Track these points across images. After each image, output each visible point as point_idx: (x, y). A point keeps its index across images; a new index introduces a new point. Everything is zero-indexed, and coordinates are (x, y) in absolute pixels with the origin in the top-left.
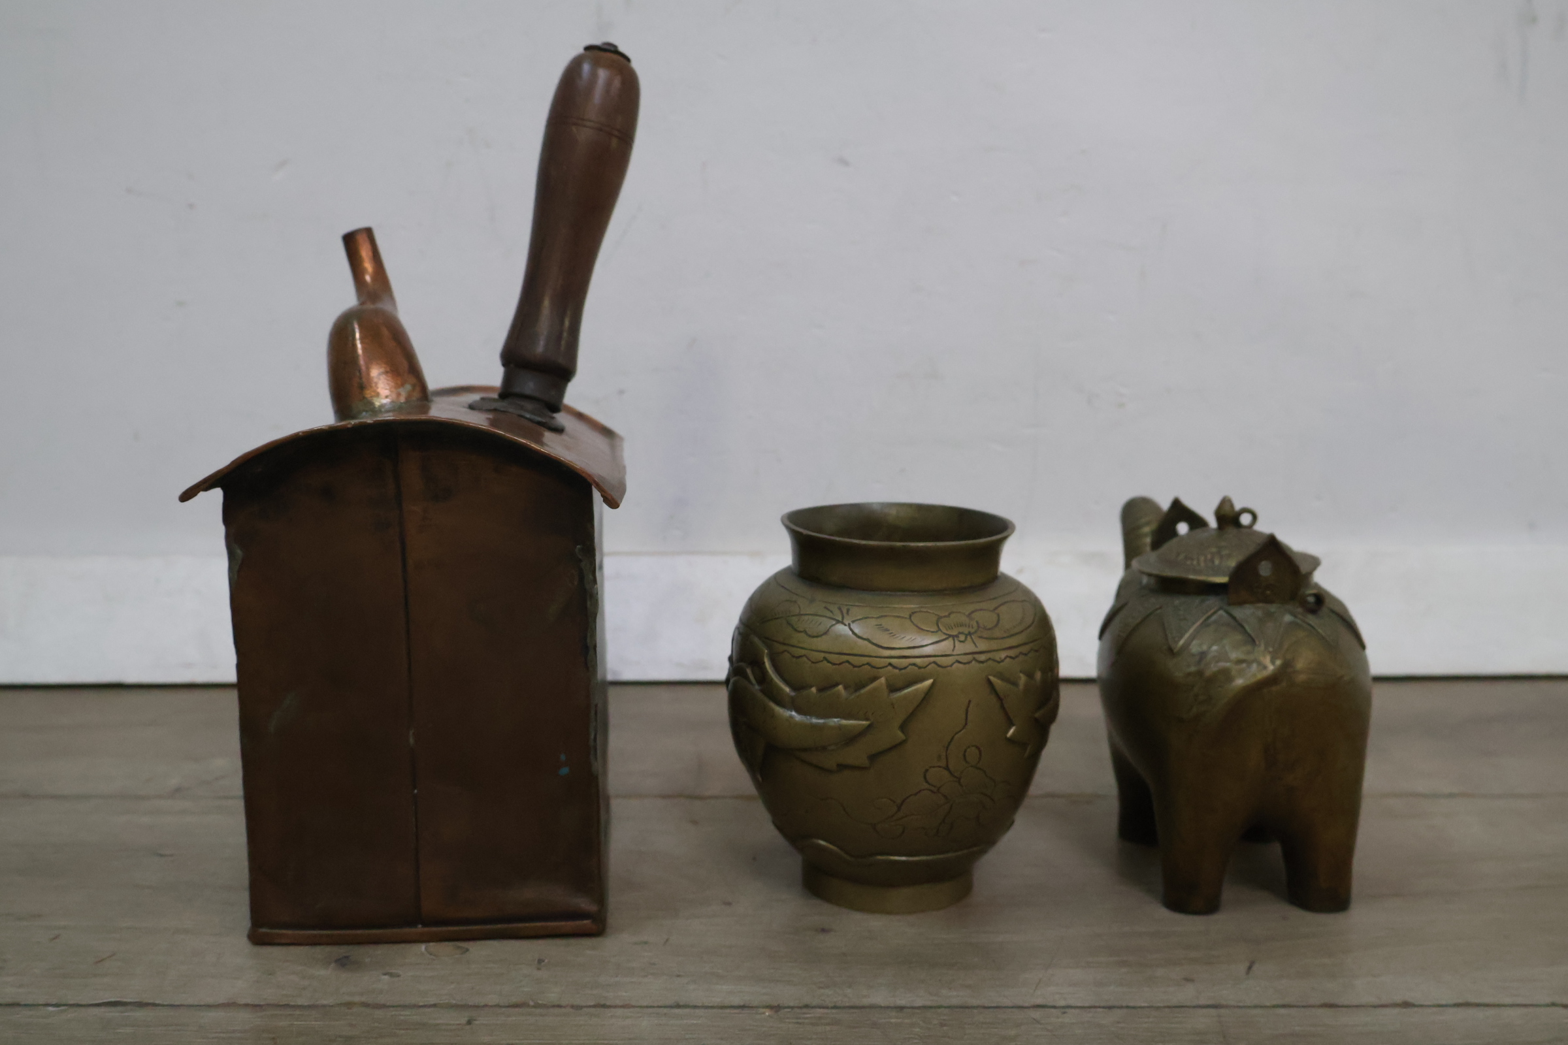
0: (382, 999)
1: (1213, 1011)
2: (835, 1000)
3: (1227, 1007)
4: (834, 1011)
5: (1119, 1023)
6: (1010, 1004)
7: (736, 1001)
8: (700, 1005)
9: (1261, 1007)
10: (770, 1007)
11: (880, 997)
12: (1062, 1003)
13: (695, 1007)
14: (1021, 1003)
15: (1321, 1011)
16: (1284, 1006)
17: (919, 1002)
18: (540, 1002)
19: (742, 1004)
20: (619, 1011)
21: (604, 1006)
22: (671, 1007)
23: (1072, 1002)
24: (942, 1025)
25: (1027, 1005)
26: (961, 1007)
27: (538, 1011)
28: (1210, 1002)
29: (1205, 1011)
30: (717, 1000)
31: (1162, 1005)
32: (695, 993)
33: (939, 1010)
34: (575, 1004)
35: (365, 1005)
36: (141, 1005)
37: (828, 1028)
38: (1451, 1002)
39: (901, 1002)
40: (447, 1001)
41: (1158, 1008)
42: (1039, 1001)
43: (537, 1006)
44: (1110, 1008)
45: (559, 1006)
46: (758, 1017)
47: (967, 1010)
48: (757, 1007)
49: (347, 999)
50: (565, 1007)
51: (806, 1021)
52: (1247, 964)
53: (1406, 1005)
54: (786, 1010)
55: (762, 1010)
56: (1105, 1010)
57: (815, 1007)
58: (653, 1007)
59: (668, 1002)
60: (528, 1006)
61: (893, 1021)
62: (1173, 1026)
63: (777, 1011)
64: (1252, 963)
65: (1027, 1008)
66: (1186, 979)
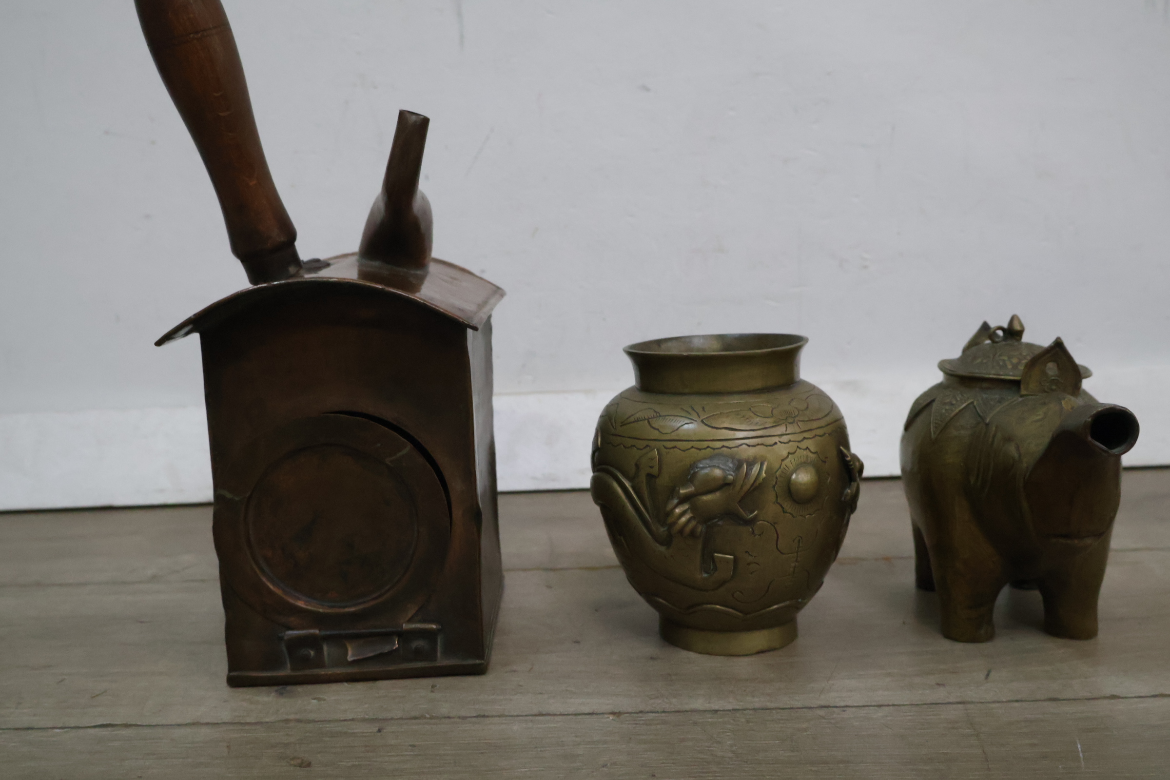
0: (312, 716)
1: (960, 706)
2: (664, 707)
3: (972, 703)
4: (663, 714)
5: (887, 716)
6: (802, 706)
7: (587, 710)
8: (559, 713)
9: (998, 702)
10: (613, 713)
11: (699, 704)
12: (843, 704)
13: (554, 715)
14: (809, 706)
15: (1046, 704)
16: (1017, 701)
17: (730, 707)
18: (434, 715)
19: (591, 712)
20: (496, 720)
21: (484, 716)
22: (536, 715)
23: (849, 703)
24: (748, 722)
25: (814, 706)
26: (762, 709)
27: (433, 721)
28: (958, 700)
29: (954, 706)
30: (572, 710)
31: (920, 703)
32: (555, 706)
33: (746, 712)
34: (461, 715)
35: (299, 721)
36: (127, 726)
37: (659, 727)
38: (1148, 694)
39: (716, 707)
40: (362, 716)
41: (917, 705)
42: (823, 703)
43: (432, 718)
44: (880, 706)
45: (449, 717)
46: (604, 720)
47: (767, 711)
48: (603, 714)
49: (286, 717)
50: (454, 718)
51: (641, 722)
52: (986, 672)
53: (1113, 697)
54: (625, 715)
55: (606, 716)
56: (876, 708)
57: (648, 712)
58: (522, 716)
59: (535, 712)
60: (425, 718)
61: (710, 720)
62: (930, 717)
63: (619, 716)
64: (989, 671)
65: (814, 708)
66: (938, 684)
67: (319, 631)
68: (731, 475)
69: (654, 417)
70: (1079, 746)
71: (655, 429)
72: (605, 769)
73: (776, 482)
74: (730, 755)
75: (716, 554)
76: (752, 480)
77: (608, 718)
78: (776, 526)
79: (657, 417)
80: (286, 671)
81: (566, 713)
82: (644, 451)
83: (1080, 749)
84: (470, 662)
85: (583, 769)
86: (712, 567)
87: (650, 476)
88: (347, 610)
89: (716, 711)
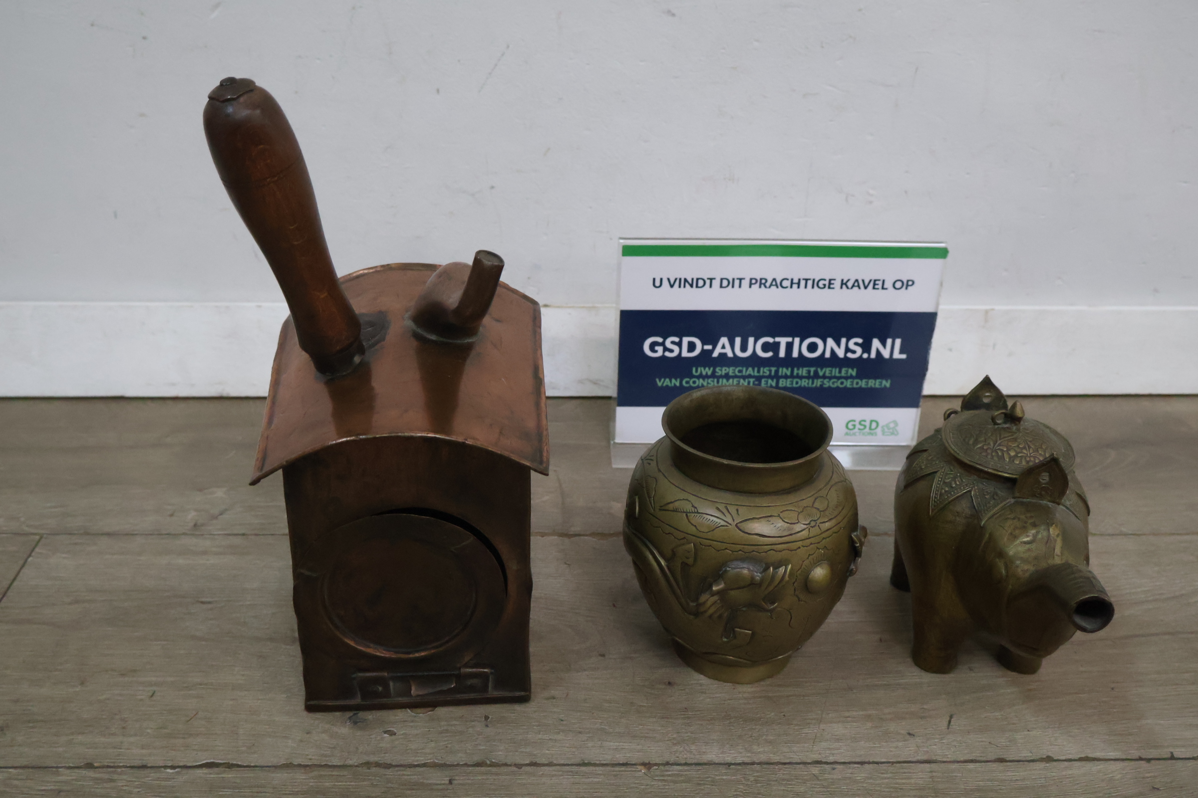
0: (388, 759)
1: (927, 765)
2: (685, 756)
3: (936, 762)
4: (686, 768)
5: (868, 779)
6: (799, 761)
8: (598, 762)
9: (958, 762)
10: (644, 764)
11: (714, 754)
12: (832, 759)
13: (595, 765)
14: (805, 761)
15: (995, 765)
16: (972, 761)
17: (739, 760)
18: (494, 762)
19: (625, 762)
20: (546, 770)
21: (536, 764)
22: (579, 765)
23: (838, 758)
24: (756, 781)
25: (809, 761)
26: (767, 763)
27: (494, 770)
28: (925, 758)
29: (922, 765)
30: (608, 758)
31: (895, 760)
32: (594, 753)
33: (754, 766)
34: (517, 763)
35: (378, 764)
38: (1077, 757)
39: (729, 759)
40: (432, 760)
41: (893, 763)
42: (816, 757)
43: (493, 765)
44: (862, 763)
45: (507, 765)
46: (638, 774)
47: (771, 766)
48: (635, 765)
49: (366, 758)
50: (510, 765)
52: (948, 719)
53: (1049, 759)
54: (654, 766)
55: (639, 767)
56: (859, 766)
57: (672, 764)
58: (568, 765)
59: (577, 760)
60: (487, 765)
61: (724, 777)
62: (904, 781)
63: (649, 769)
64: (951, 717)
65: (809, 763)
66: (909, 734)
67: (388, 673)
68: (758, 576)
69: (692, 512)
71: (692, 525)
73: (796, 579)
75: (736, 629)
76: (776, 582)
77: (641, 771)
78: (791, 611)
79: (695, 513)
80: (358, 700)
81: (605, 763)
82: (682, 541)
84: (518, 694)
86: (731, 636)
87: (685, 565)
88: (411, 656)
89: (729, 764)
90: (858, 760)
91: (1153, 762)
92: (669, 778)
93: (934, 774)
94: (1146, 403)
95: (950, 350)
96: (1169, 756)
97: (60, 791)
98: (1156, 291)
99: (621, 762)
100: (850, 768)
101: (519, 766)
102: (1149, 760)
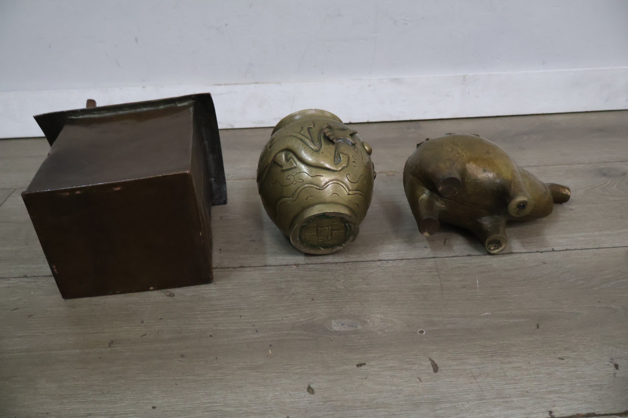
1: (434, 259)
3: (438, 257)
4: (316, 265)
5: (405, 265)
6: (371, 260)
9: (448, 257)
10: (295, 265)
11: (330, 260)
12: (387, 259)
13: (272, 266)
14: (374, 260)
16: (455, 256)
17: (342, 261)
18: (222, 266)
19: (286, 264)
20: (248, 269)
21: (243, 267)
23: (390, 258)
24: (350, 269)
27: (222, 270)
28: (433, 256)
29: (431, 259)
30: (278, 263)
31: (418, 258)
32: (271, 261)
33: (349, 263)
34: (233, 267)
37: (314, 271)
41: (416, 259)
42: (379, 258)
43: (222, 268)
44: (402, 260)
45: (228, 268)
46: (292, 269)
47: (357, 263)
48: (291, 265)
50: (230, 268)
52: (444, 240)
54: (300, 265)
55: (293, 266)
56: (400, 261)
57: (309, 264)
58: (259, 266)
59: (263, 264)
60: (219, 268)
61: (335, 268)
62: (421, 266)
63: (298, 267)
64: (446, 240)
65: (376, 261)
66: (425, 247)
70: (477, 281)
72: (294, 296)
74: (343, 287)
81: (276, 265)
83: (478, 283)
85: (285, 296)
89: (337, 263)
90: (400, 258)
91: (544, 253)
92: (308, 270)
93: (437, 262)
94: (541, 117)
95: (448, 96)
96: (552, 250)
97: (9, 287)
98: (544, 63)
99: (284, 264)
100: (395, 262)
101: (234, 268)
102: (542, 252)
